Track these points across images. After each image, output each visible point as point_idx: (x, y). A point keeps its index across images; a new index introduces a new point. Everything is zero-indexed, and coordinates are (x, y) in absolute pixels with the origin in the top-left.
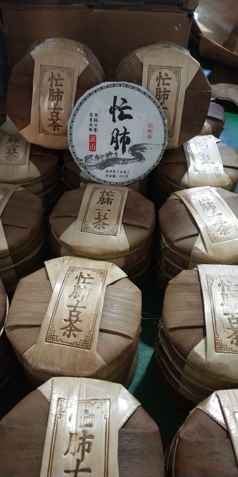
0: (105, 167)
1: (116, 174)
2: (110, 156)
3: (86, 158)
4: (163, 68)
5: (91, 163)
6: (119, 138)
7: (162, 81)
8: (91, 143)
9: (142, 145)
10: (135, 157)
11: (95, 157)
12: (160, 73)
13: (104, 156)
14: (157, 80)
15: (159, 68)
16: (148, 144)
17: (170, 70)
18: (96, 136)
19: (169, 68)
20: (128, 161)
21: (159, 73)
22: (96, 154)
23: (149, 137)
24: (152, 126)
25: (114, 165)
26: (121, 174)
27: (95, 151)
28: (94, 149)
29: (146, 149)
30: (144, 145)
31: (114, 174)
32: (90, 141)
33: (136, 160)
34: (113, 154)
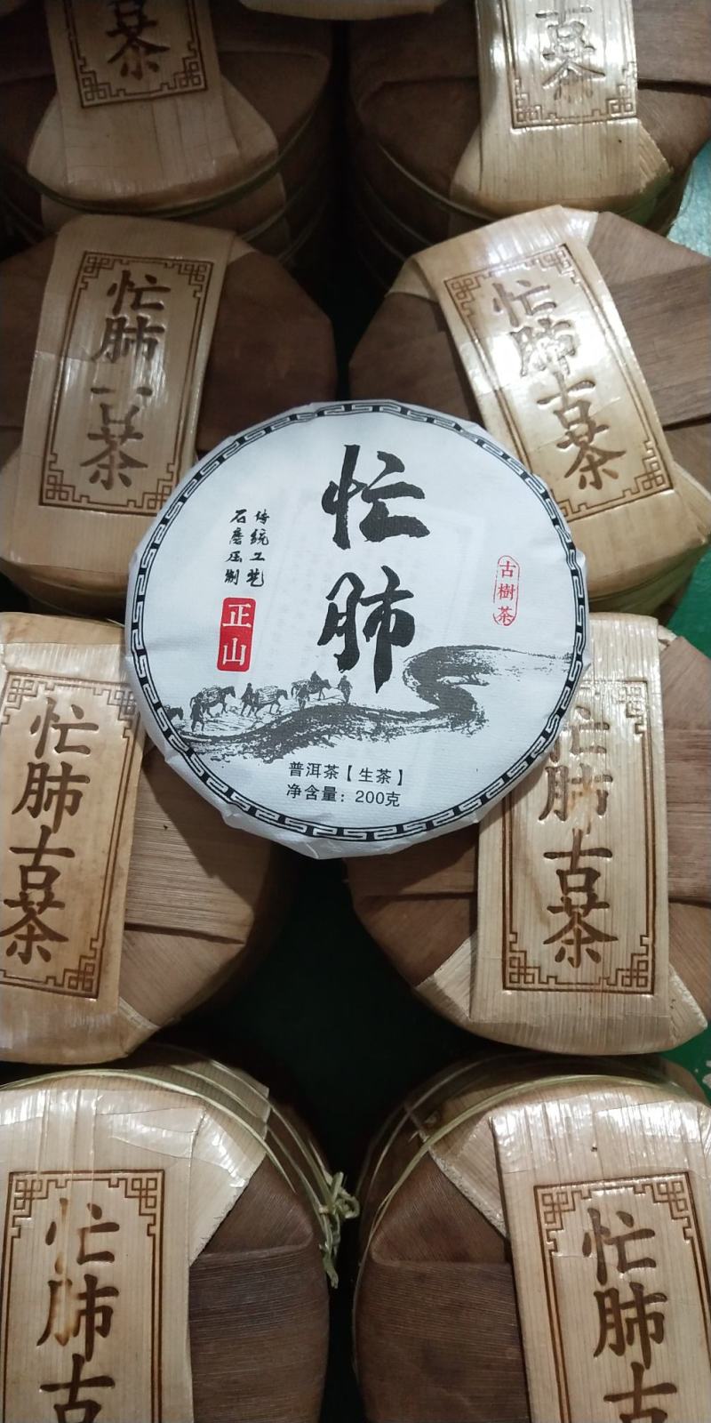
0: (288, 748)
1: (338, 783)
2: (313, 697)
5: (220, 726)
6: (362, 614)
8: (226, 636)
9: (472, 652)
10: (433, 707)
11: (244, 698)
13: (284, 693)
16: (497, 649)
18: (252, 602)
20: (404, 721)
22: (250, 685)
23: (506, 617)
24: (515, 571)
25: (333, 739)
26: (366, 787)
27: (245, 668)
28: (242, 661)
29: (487, 670)
30: (480, 653)
31: (331, 783)
32: (225, 625)
33: (439, 722)
34: (329, 687)
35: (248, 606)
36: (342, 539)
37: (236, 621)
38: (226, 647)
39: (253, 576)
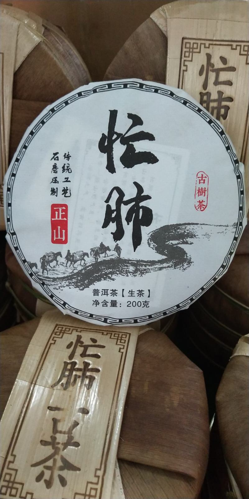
0: (91, 282)
1: (118, 298)
2: (102, 255)
3: (45, 261)
4: (215, 45)
5: (56, 272)
6: (125, 210)
7: (212, 77)
8: (54, 225)
9: (184, 227)
10: (164, 257)
11: (67, 258)
12: (209, 57)
13: (86, 254)
14: (201, 73)
15: (207, 43)
16: (197, 224)
17: (232, 49)
18: (66, 206)
19: (230, 43)
20: (149, 266)
21: (206, 57)
22: (69, 251)
23: (202, 206)
24: (206, 180)
25: (114, 277)
26: (132, 299)
27: (65, 242)
28: (64, 239)
29: (192, 236)
30: (188, 227)
31: (114, 298)
32: (53, 219)
33: (168, 265)
34: (110, 250)
35: (64, 208)
36: (111, 168)
37: (58, 217)
38: (55, 231)
39: (65, 191)
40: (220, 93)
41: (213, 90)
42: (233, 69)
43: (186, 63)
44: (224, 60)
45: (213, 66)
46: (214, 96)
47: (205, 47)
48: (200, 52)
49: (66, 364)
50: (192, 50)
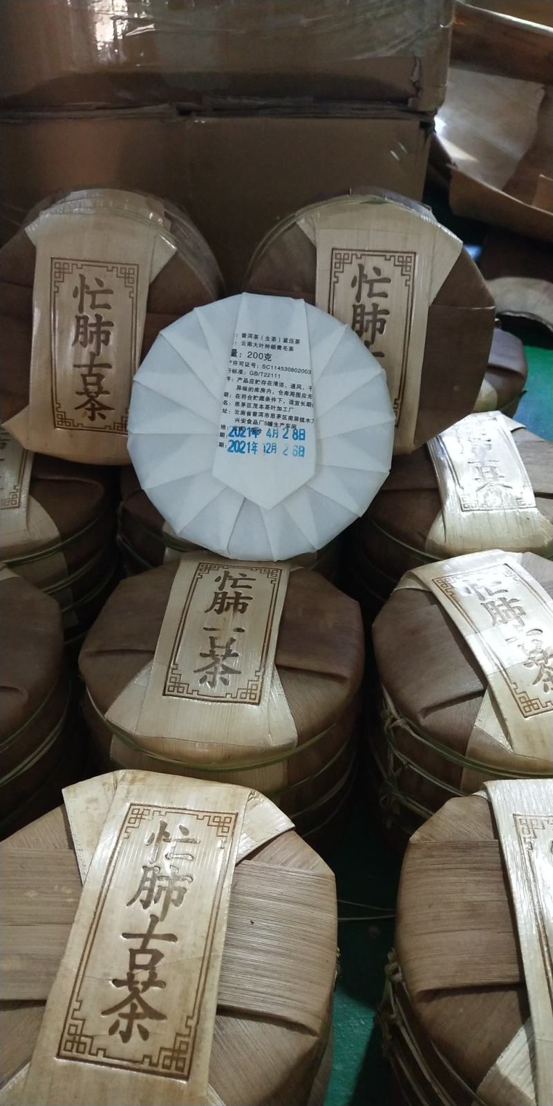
4: (368, 255)
7: (366, 288)
12: (361, 267)
14: (353, 285)
15: (359, 254)
17: (386, 259)
19: (383, 254)
21: (358, 268)
40: (375, 306)
41: (367, 302)
42: (387, 280)
43: (337, 274)
44: (377, 271)
45: (366, 276)
46: (369, 309)
47: (357, 258)
48: (351, 263)
49: (216, 594)
50: (342, 262)
